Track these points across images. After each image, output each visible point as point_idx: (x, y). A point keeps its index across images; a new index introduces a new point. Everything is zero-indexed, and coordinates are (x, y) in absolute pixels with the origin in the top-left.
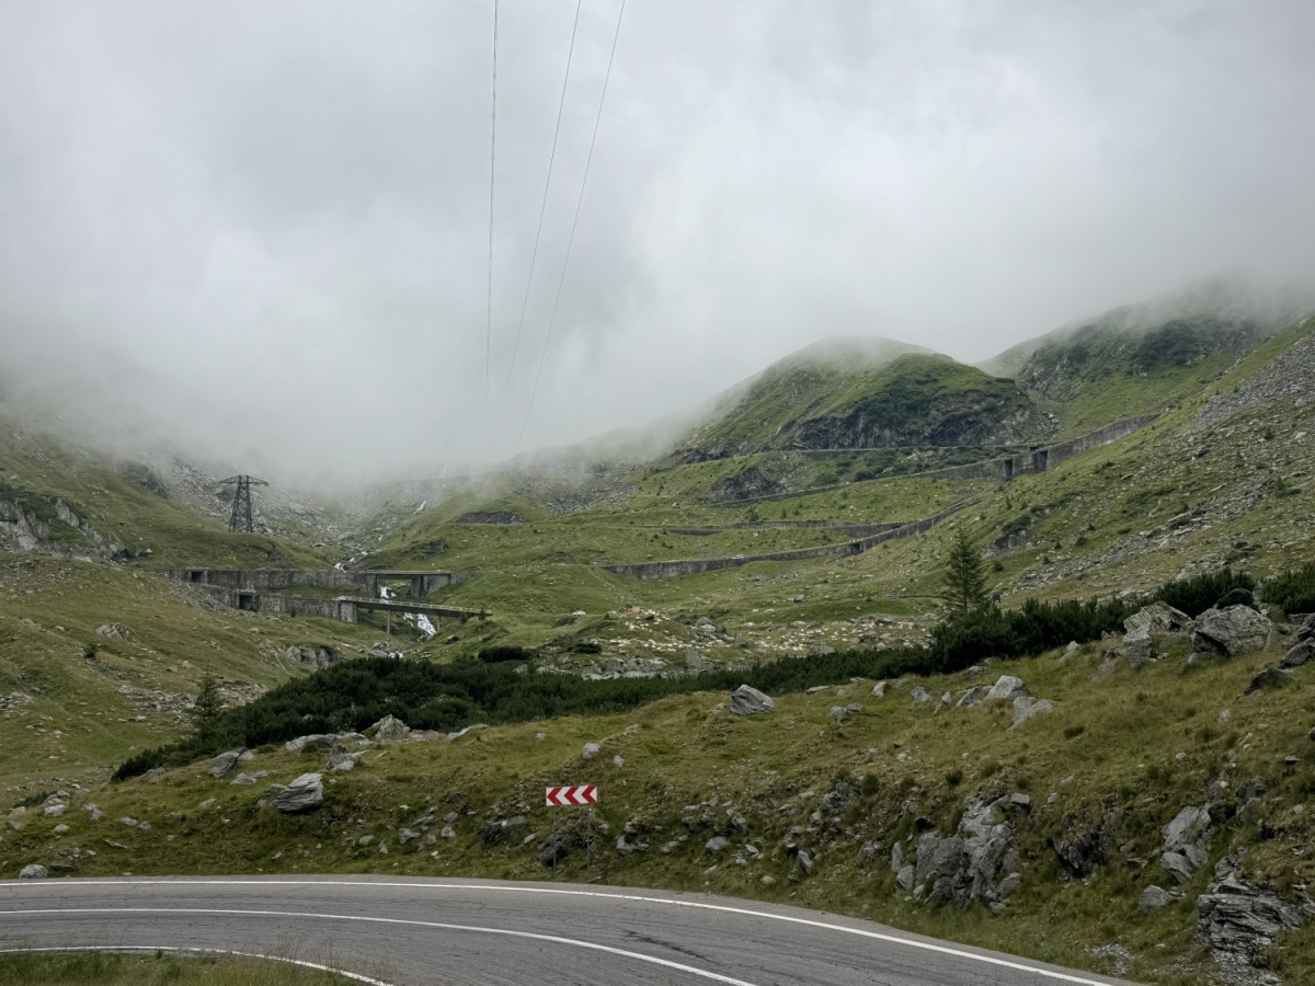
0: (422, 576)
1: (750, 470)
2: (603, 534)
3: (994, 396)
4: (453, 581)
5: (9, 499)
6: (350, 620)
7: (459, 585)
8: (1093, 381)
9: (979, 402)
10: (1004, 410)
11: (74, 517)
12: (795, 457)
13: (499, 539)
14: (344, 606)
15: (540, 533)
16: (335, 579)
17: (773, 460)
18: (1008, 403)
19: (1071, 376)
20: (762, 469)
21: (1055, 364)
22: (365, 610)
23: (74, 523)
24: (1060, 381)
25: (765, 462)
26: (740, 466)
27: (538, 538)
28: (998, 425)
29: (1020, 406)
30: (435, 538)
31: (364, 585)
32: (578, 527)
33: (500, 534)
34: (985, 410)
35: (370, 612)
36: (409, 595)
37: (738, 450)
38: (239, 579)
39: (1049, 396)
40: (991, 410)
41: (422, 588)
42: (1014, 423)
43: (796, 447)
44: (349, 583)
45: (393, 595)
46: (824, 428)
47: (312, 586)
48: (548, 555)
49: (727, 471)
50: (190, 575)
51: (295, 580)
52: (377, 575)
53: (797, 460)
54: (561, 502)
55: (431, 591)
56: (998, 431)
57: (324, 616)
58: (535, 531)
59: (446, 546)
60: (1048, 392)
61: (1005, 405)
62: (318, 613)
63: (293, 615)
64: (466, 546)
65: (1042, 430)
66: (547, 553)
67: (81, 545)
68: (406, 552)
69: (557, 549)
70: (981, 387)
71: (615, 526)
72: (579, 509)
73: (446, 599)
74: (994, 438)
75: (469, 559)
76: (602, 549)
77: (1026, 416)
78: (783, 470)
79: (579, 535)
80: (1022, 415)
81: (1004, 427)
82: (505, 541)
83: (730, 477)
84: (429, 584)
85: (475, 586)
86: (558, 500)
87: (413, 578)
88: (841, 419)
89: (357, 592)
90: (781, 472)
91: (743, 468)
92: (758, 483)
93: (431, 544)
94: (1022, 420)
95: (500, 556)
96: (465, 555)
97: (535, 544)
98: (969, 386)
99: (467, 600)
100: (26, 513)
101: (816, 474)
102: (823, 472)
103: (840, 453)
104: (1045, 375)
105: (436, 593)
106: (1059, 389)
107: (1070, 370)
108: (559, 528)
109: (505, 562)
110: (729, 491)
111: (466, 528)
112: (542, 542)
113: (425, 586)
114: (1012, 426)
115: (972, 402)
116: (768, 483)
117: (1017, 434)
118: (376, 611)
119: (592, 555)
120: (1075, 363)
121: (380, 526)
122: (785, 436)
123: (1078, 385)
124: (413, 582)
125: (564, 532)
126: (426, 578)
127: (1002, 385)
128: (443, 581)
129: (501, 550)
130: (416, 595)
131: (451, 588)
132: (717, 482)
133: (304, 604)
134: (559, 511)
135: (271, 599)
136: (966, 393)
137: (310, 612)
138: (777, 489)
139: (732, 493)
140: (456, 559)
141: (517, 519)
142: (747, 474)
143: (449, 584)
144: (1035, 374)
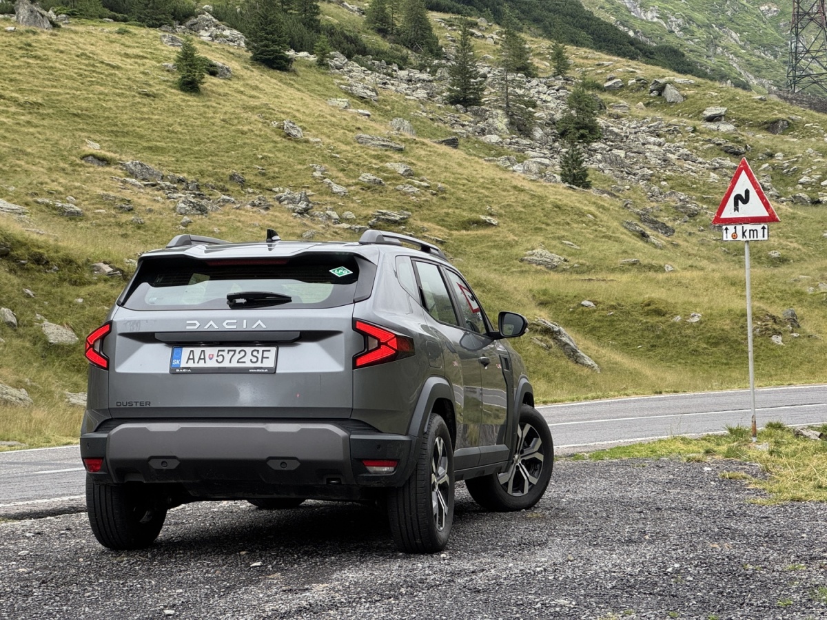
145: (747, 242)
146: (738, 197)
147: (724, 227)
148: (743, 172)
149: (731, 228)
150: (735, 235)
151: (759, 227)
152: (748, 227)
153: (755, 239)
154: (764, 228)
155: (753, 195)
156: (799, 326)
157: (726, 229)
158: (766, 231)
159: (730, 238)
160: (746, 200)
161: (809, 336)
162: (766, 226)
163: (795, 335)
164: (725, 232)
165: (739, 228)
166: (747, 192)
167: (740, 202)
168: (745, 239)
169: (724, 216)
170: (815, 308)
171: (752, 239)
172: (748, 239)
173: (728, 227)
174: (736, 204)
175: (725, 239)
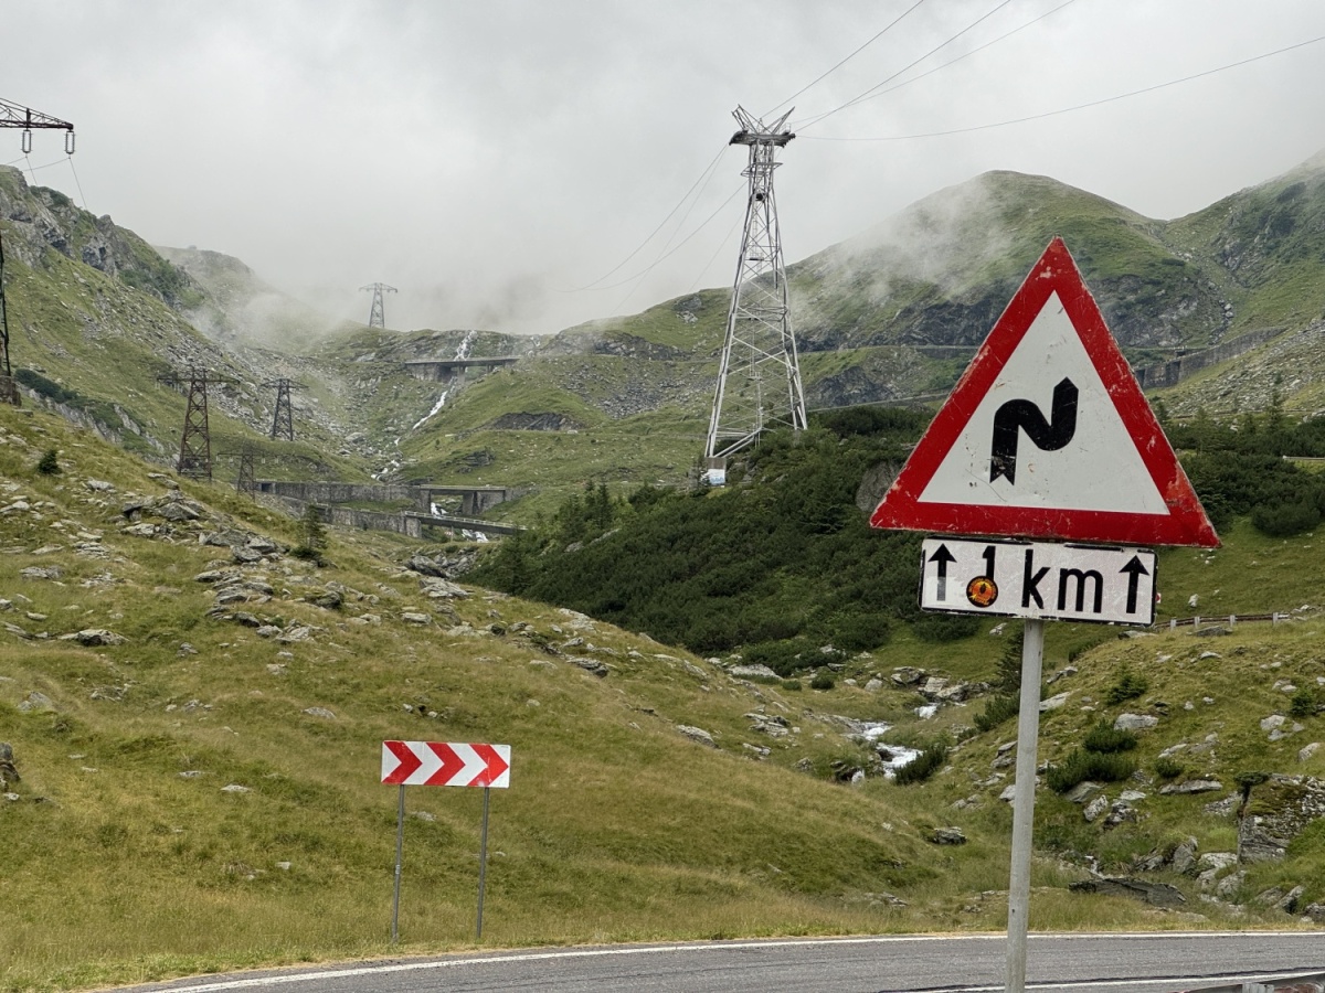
0: (475, 492)
1: (853, 369)
2: (671, 446)
3: (1156, 283)
4: (508, 499)
5: (78, 407)
6: (415, 535)
7: (515, 502)
8: (1288, 262)
9: (1134, 291)
10: (1163, 302)
11: (135, 425)
12: (909, 354)
13: (550, 449)
14: (409, 522)
15: (599, 444)
16: (391, 493)
17: (881, 358)
18: (1170, 292)
19: (1269, 251)
20: (867, 369)
21: (1255, 234)
22: (426, 526)
23: (136, 430)
24: (1256, 259)
25: (872, 360)
26: (843, 363)
27: (597, 450)
28: (1154, 320)
29: (1184, 297)
30: (478, 447)
31: (418, 500)
32: (643, 438)
33: (551, 443)
34: (1139, 302)
35: (431, 528)
36: (461, 512)
37: (845, 339)
38: (303, 492)
39: (1237, 278)
40: (1145, 302)
41: (475, 504)
42: (1175, 318)
43: (915, 339)
44: (404, 497)
45: (444, 512)
46: (948, 317)
47: (369, 500)
48: (610, 471)
49: (826, 369)
50: (260, 487)
51: (354, 494)
52: (431, 490)
53: (910, 359)
54: (621, 401)
55: (485, 508)
56: (1154, 327)
57: (391, 530)
58: (593, 441)
59: (491, 457)
60: (1238, 273)
61: (1166, 294)
62: (385, 528)
63: (365, 529)
64: (514, 458)
65: (1208, 328)
66: (608, 468)
67: (153, 455)
68: (448, 464)
69: (620, 464)
70: (1140, 271)
71: (687, 437)
72: (644, 411)
73: (502, 517)
74: (1147, 336)
75: (519, 473)
76: (670, 465)
77: (1192, 309)
78: (891, 371)
79: (644, 447)
80: (1186, 308)
81: (1161, 323)
82: (558, 452)
83: (829, 376)
84: (482, 501)
85: (533, 504)
86: (618, 398)
87: (466, 494)
88: (968, 307)
89: (414, 508)
90: (890, 373)
91: (845, 366)
92: (862, 385)
93: (475, 454)
94: (1186, 313)
95: (554, 470)
96: (514, 468)
97: (593, 458)
98: (1127, 270)
99: (525, 518)
100: (97, 422)
101: (931, 377)
102: (938, 374)
103: (961, 351)
104: (1240, 248)
105: (489, 511)
106: (1251, 269)
107: (1271, 243)
108: (621, 440)
109: (562, 478)
110: (827, 394)
111: (512, 435)
112: (601, 455)
113: (479, 503)
114: (1172, 322)
115: (1126, 290)
116: (873, 386)
117: (1176, 332)
118: (436, 528)
119: (658, 472)
120: (1278, 233)
121: (392, 424)
122: (904, 324)
123: (1273, 265)
124: (464, 498)
125: (626, 443)
126: (479, 494)
127: (1167, 269)
128: (497, 499)
129: (554, 463)
130: (470, 513)
131: (506, 506)
132: (813, 383)
133: (372, 519)
134: (619, 412)
135: (342, 513)
136: (1119, 278)
137: (378, 526)
138: (883, 395)
139: (830, 396)
140: (506, 472)
141: (568, 422)
142: (850, 375)
143: (504, 502)
144: (1227, 247)
145: (1042, 623)
146: (1015, 416)
147: (930, 547)
148: (1054, 301)
149: (968, 557)
150: (985, 587)
151: (1111, 563)
152: (1055, 556)
153: (1088, 613)
154: (1134, 568)
155: (1096, 409)
156: (18, 779)
157: (943, 556)
158: (1145, 583)
159: (957, 600)
160: (1056, 430)
161: (37, 801)
162: (1148, 561)
163: (11, 796)
164: (931, 568)
165: (1010, 558)
166: (1066, 395)
167: (1023, 437)
168: (1033, 611)
169: (933, 493)
170: (37, 741)
171: (1070, 611)
172: (1051, 608)
173: (953, 547)
174: (1004, 447)
175: (930, 600)
